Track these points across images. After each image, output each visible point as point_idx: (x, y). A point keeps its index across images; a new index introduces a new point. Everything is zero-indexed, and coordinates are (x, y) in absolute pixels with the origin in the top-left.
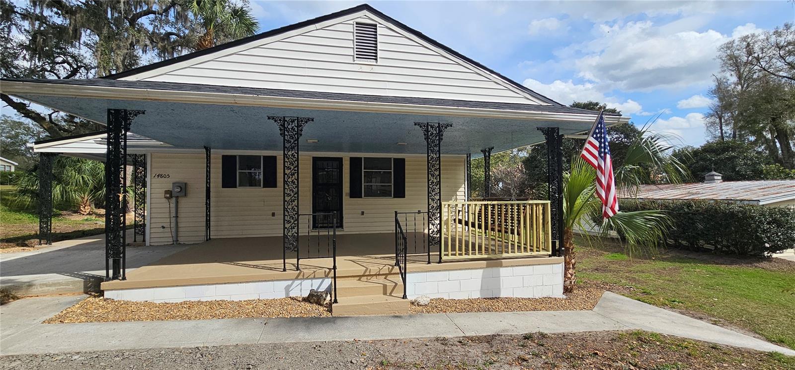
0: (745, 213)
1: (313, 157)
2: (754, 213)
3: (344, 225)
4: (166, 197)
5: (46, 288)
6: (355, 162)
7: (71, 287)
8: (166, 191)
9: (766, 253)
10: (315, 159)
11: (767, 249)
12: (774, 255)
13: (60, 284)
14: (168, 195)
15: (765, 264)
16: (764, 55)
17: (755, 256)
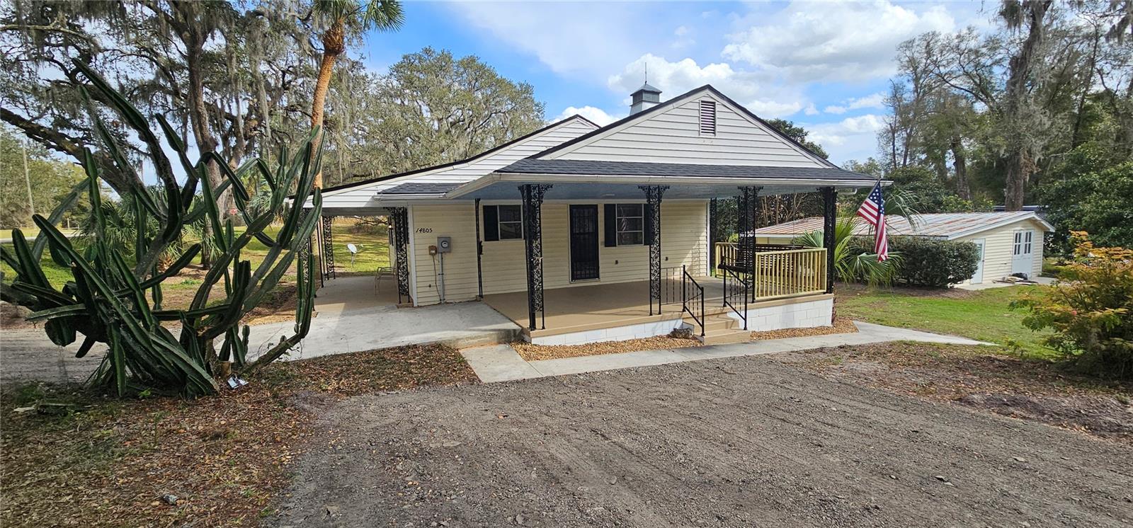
0: (938, 248)
1: (570, 206)
2: (945, 248)
3: (601, 275)
4: (431, 254)
5: (471, 341)
6: (609, 209)
7: (488, 339)
8: (430, 247)
9: (949, 285)
10: (572, 207)
11: (950, 281)
12: (956, 286)
13: (481, 337)
14: (434, 252)
15: (949, 294)
16: (943, 57)
17: (940, 287)
